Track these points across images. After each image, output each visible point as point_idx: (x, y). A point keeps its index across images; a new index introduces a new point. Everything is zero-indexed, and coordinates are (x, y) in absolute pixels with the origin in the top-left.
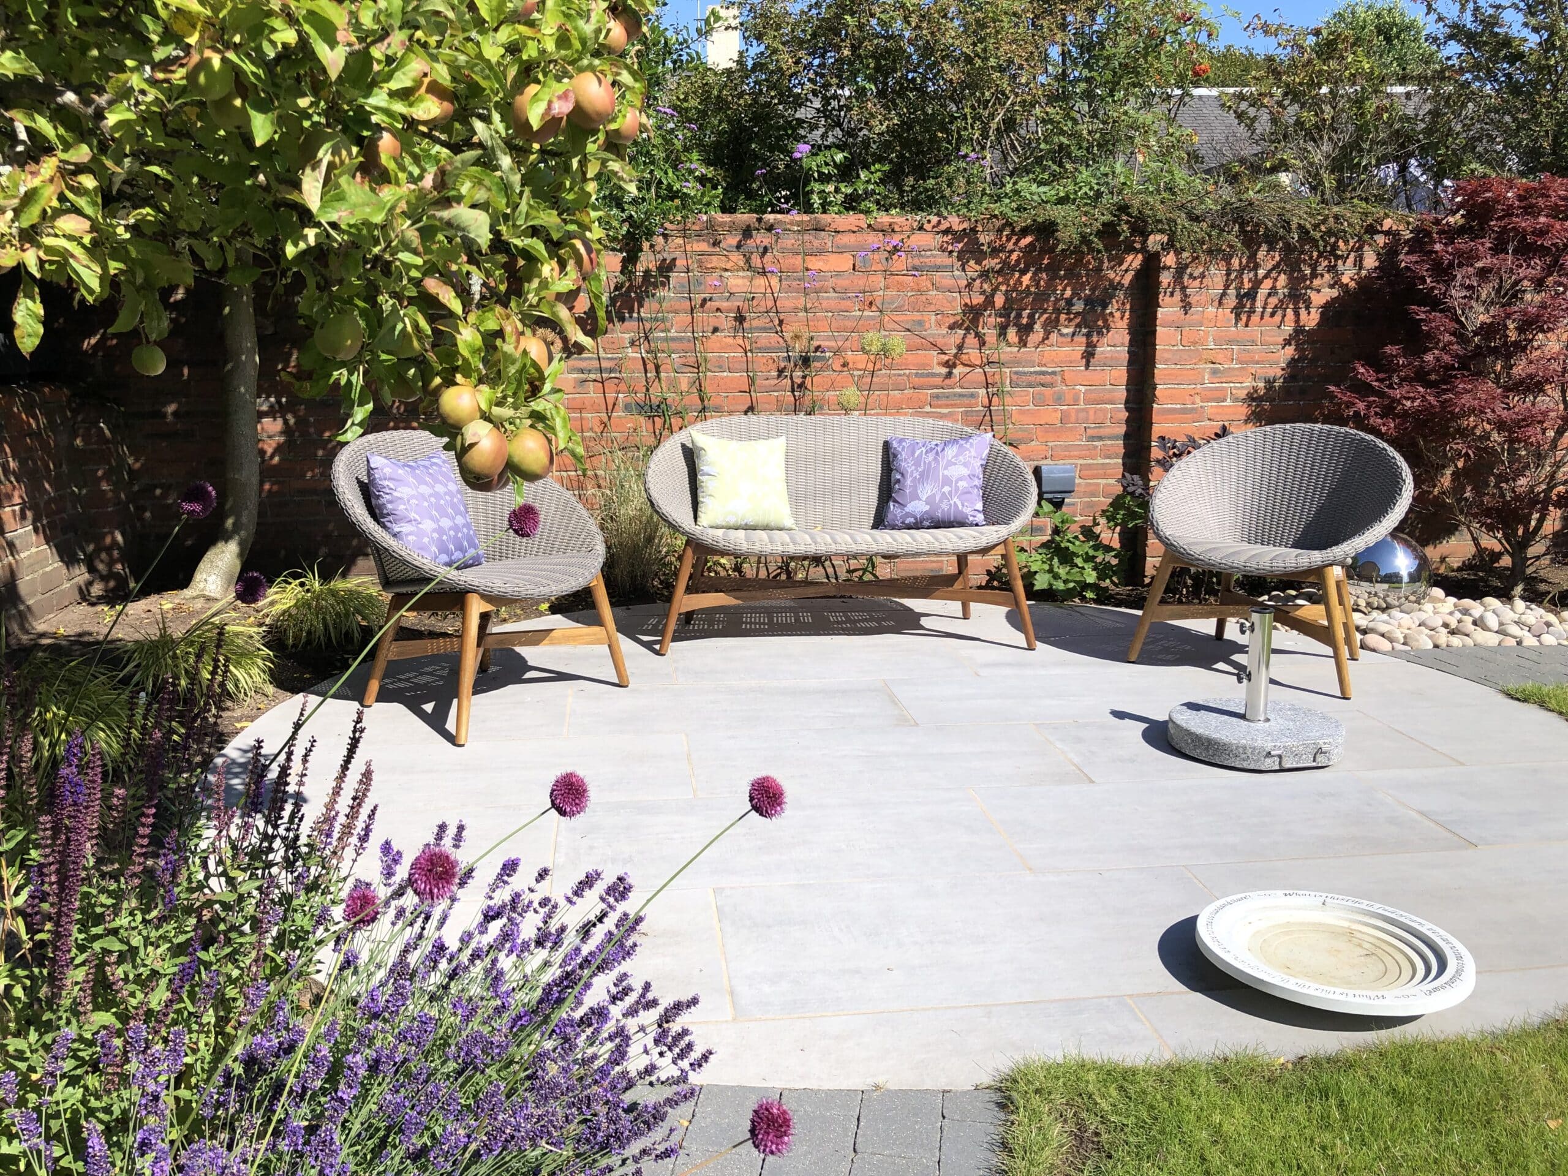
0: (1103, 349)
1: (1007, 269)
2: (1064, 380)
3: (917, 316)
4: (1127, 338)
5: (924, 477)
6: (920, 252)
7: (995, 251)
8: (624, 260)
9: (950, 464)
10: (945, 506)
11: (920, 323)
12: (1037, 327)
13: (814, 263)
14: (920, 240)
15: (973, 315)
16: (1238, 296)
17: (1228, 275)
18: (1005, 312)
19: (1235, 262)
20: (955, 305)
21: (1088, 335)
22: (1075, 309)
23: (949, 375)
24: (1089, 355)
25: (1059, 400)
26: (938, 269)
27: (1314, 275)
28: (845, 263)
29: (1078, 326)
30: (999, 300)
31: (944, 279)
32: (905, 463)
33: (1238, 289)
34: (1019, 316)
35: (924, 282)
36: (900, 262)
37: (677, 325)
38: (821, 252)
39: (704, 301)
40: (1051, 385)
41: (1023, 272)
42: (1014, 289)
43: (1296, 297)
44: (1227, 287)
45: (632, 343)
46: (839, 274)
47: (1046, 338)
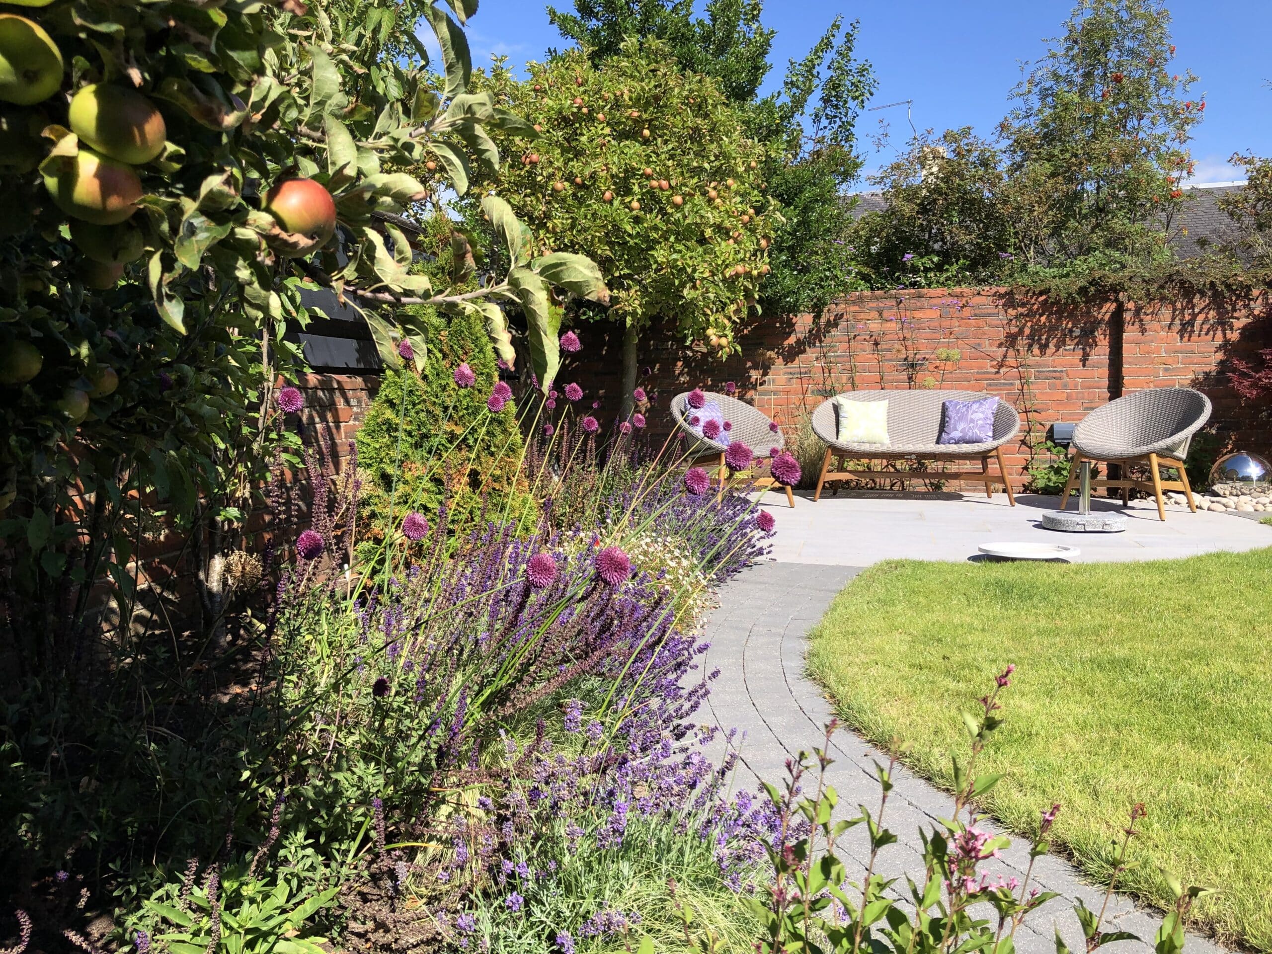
0: (1093, 358)
1: (1031, 314)
2: (1068, 375)
3: (977, 341)
4: (1108, 350)
5: (961, 419)
6: (979, 306)
7: (1023, 305)
8: (815, 317)
9: (975, 412)
10: (970, 434)
11: (979, 345)
12: (1051, 345)
13: (918, 315)
14: (978, 300)
15: (1011, 340)
16: (1182, 324)
17: (1174, 313)
18: (1031, 337)
19: (1179, 305)
20: (1001, 335)
21: (1084, 349)
22: (1074, 334)
23: (998, 372)
24: (1084, 360)
25: (1065, 386)
26: (989, 315)
27: (1234, 310)
28: (934, 314)
29: (1077, 344)
30: (1027, 331)
31: (994, 320)
32: (951, 413)
33: (1181, 320)
34: (1040, 339)
35: (981, 322)
36: (967, 312)
37: (841, 349)
38: (921, 308)
39: (855, 336)
40: (1060, 378)
41: (1041, 315)
42: (1036, 324)
43: (1223, 323)
44: (1173, 319)
45: (817, 358)
46: (931, 320)
47: (1057, 350)
